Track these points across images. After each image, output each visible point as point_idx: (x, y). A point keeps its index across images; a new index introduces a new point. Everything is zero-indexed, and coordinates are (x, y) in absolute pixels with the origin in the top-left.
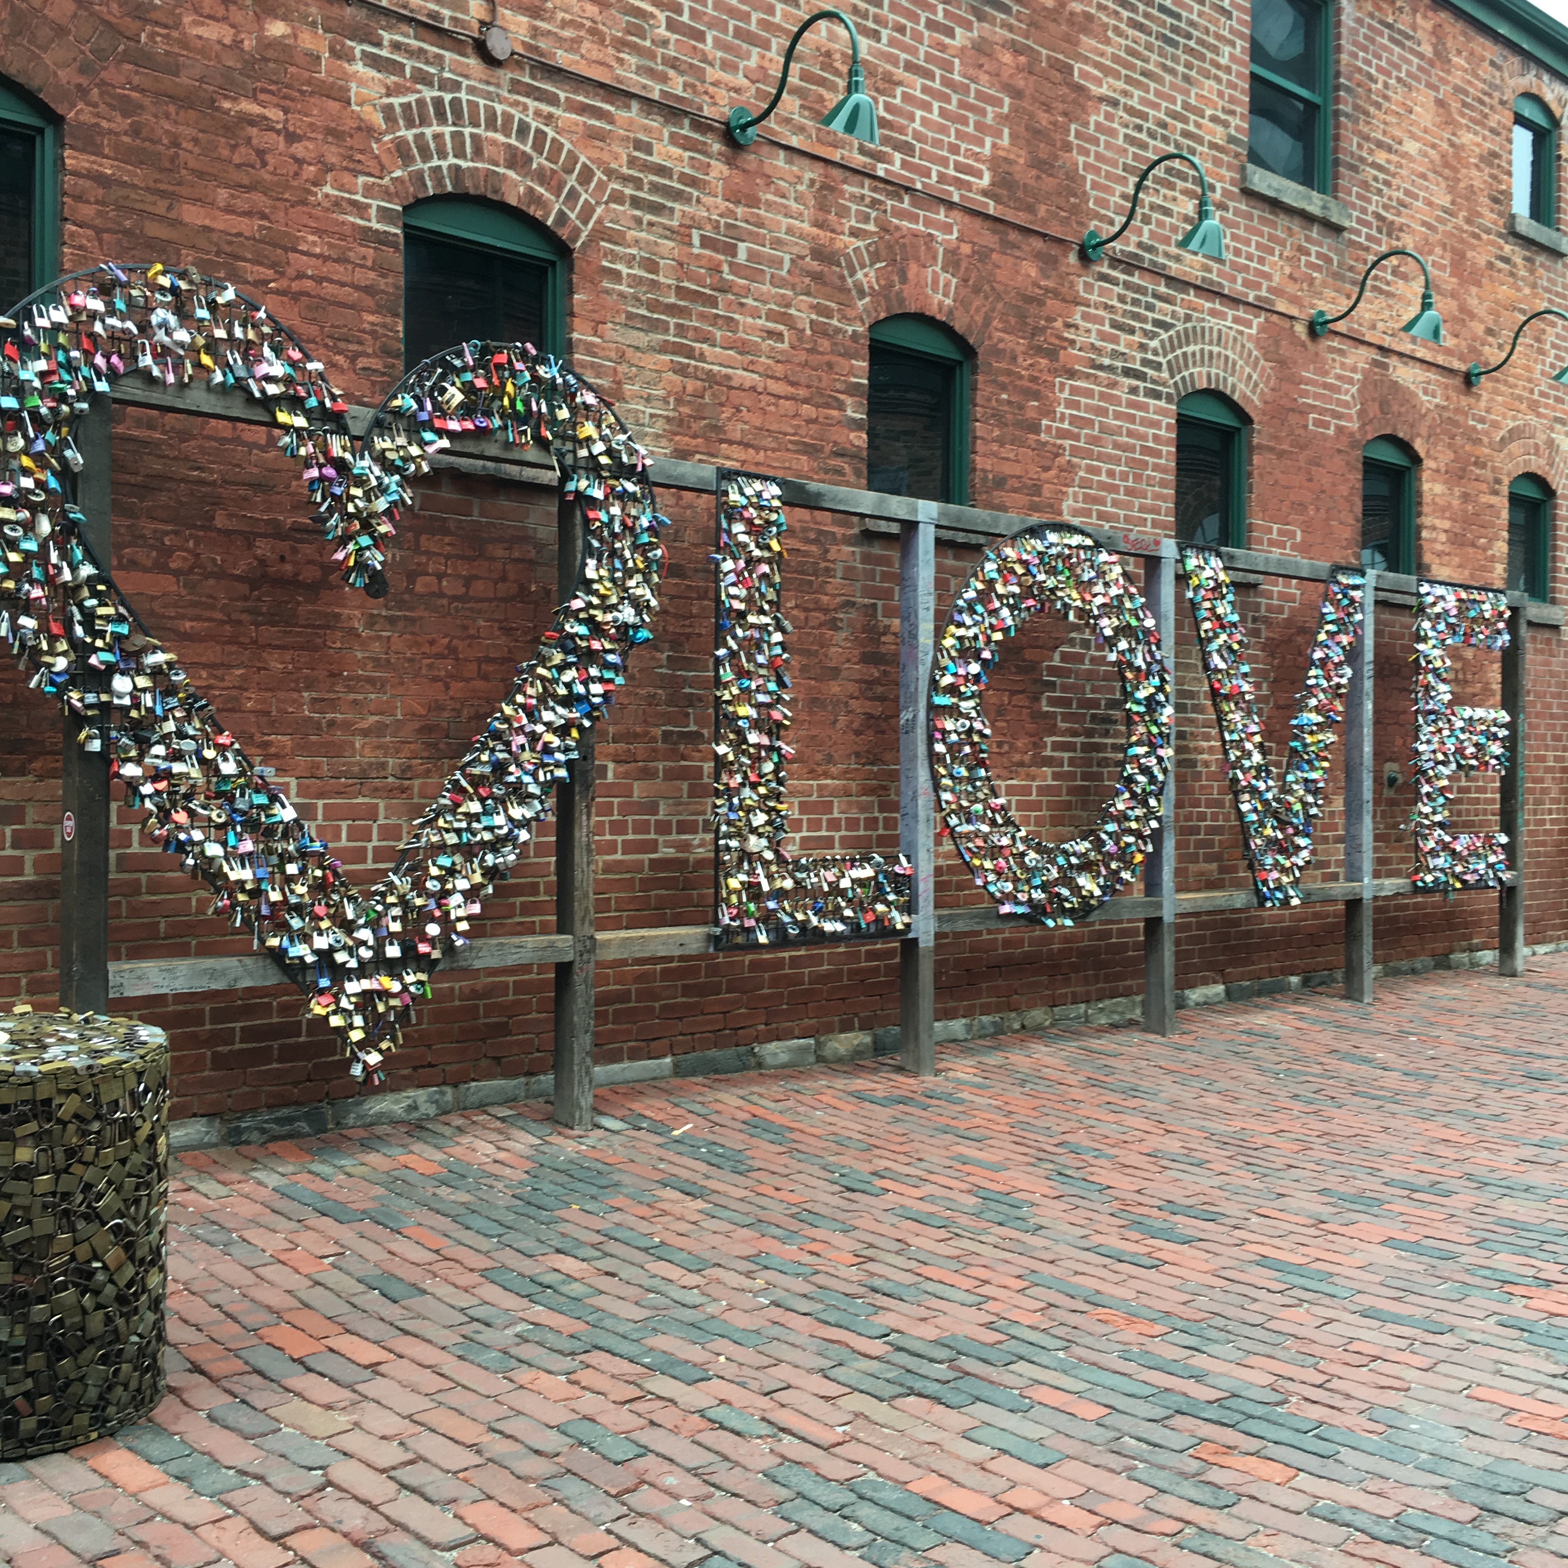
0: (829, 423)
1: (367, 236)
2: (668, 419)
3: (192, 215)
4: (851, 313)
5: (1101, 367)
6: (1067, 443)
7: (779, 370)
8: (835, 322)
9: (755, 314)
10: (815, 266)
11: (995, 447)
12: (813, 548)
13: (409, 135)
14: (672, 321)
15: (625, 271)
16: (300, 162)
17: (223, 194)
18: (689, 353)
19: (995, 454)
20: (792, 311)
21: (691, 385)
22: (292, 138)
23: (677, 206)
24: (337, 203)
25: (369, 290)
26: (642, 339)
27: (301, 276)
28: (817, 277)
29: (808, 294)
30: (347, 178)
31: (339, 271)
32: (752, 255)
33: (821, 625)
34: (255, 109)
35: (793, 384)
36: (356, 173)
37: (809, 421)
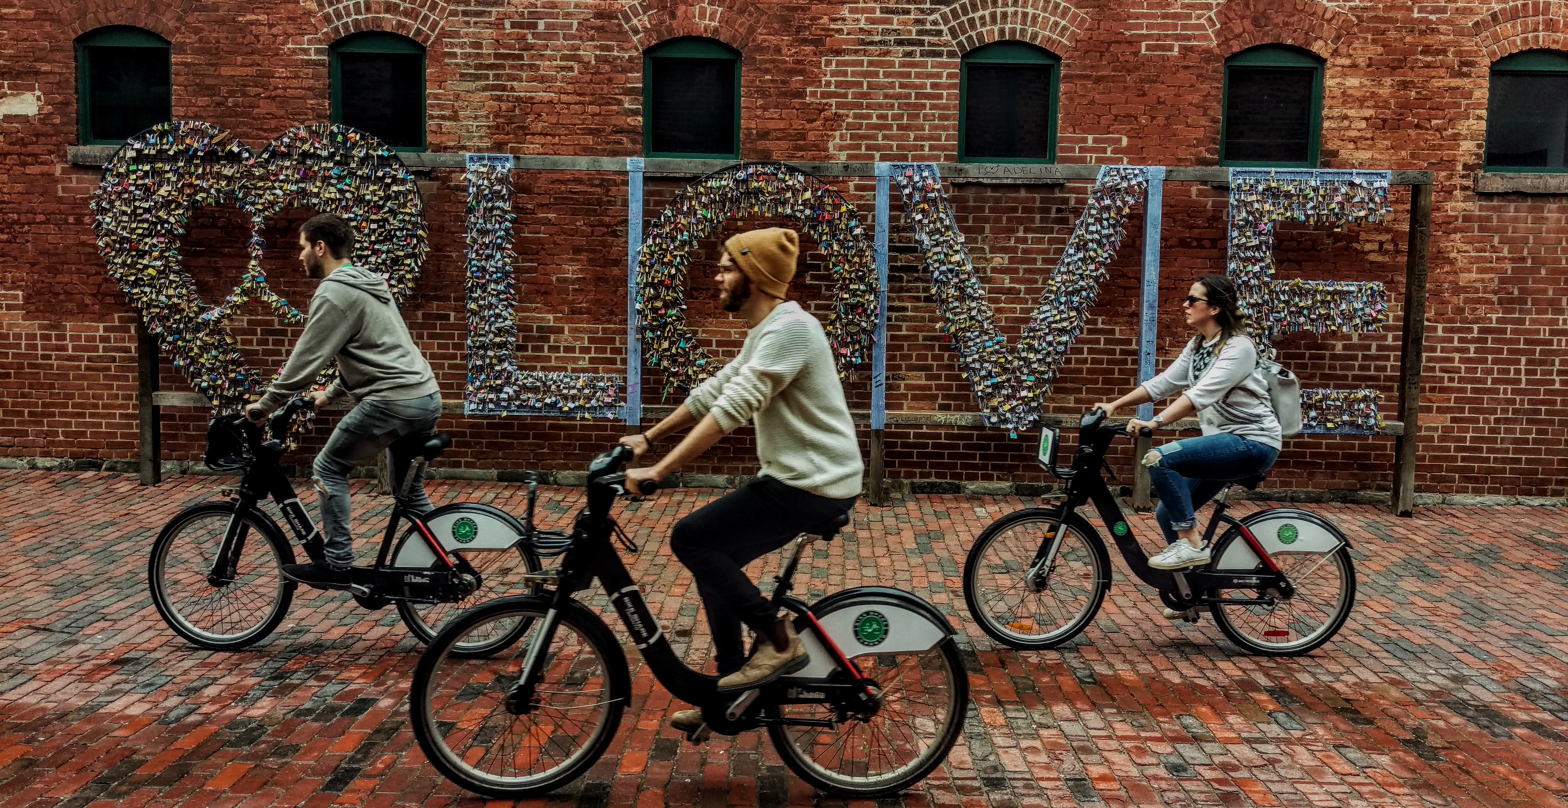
0: (609, 114)
1: (308, 63)
2: (489, 127)
3: (225, 71)
4: (626, 45)
5: (872, 43)
6: (833, 101)
7: (570, 88)
8: (615, 53)
9: (551, 58)
10: (598, 22)
11: (759, 112)
12: (599, 190)
13: (330, 10)
14: (491, 73)
15: (458, 51)
16: (275, 36)
17: (239, 59)
18: (504, 88)
19: (758, 117)
20: (581, 52)
21: (504, 106)
22: (271, 26)
23: (494, 9)
24: (294, 52)
25: (310, 89)
26: (472, 85)
27: (276, 88)
28: (600, 29)
29: (593, 39)
30: (298, 38)
31: (295, 83)
32: (547, 26)
33: (604, 235)
34: (254, 17)
35: (580, 95)
36: (303, 35)
37: (594, 115)
